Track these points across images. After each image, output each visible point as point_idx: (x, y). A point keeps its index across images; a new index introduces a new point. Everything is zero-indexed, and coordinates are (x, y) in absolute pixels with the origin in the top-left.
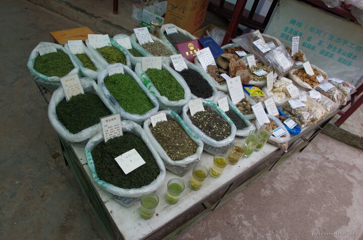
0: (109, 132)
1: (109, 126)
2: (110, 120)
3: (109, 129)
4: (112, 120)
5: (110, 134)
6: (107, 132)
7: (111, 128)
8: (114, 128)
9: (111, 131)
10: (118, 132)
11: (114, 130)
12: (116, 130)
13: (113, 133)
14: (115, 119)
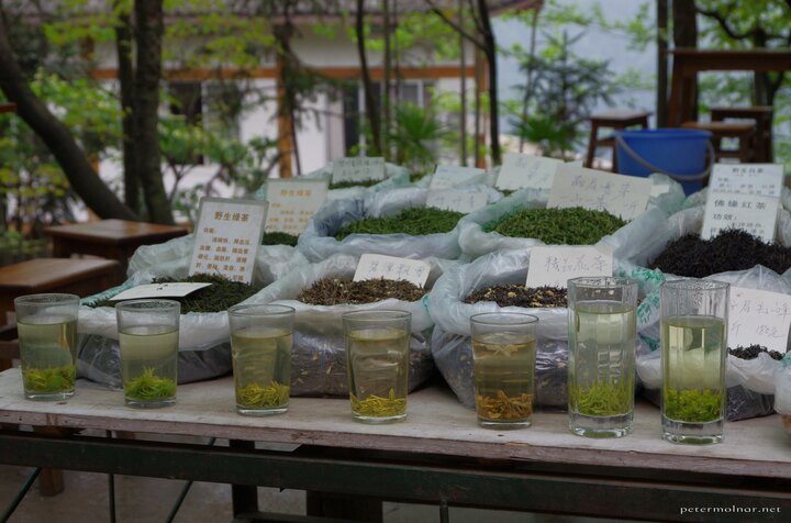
0: (212, 253)
1: (217, 235)
2: (227, 216)
3: (214, 246)
4: (236, 217)
5: (213, 262)
6: (204, 252)
7: (222, 245)
8: (230, 246)
9: (220, 254)
10: (238, 266)
11: (229, 253)
12: (234, 257)
13: (221, 265)
14: (245, 218)
